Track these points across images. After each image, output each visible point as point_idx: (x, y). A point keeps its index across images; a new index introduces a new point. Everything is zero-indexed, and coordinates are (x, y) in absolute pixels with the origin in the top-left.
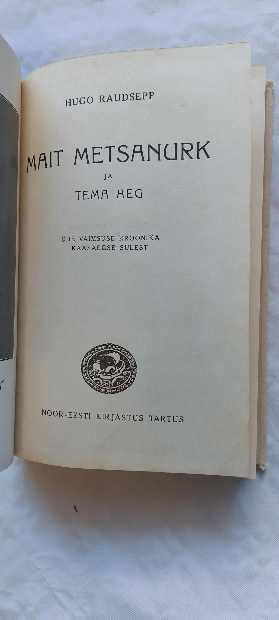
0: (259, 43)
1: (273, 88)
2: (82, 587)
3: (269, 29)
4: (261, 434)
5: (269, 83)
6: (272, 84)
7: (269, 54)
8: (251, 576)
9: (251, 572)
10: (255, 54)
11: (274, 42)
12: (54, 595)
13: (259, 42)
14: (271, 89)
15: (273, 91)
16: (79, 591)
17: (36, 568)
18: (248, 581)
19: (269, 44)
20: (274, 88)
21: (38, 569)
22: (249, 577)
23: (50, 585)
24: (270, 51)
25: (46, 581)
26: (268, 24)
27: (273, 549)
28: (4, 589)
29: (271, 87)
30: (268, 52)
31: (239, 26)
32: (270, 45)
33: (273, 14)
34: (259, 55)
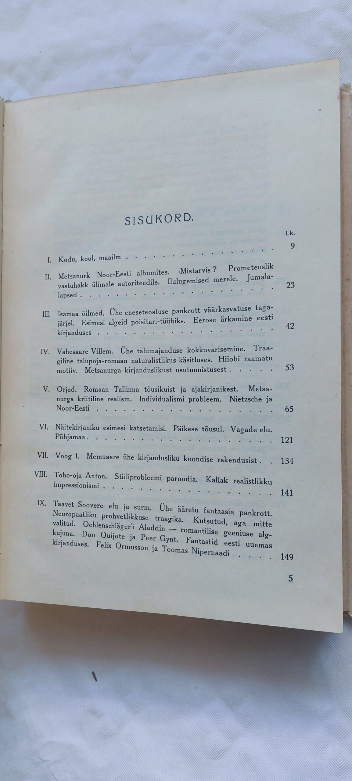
1: (351, 92)
3: (343, 13)
4: (349, 567)
5: (345, 85)
6: (349, 87)
7: (344, 47)
10: (326, 47)
13: (329, 31)
14: (349, 93)
15: (351, 95)
19: (344, 33)
21: (43, 760)
24: (345, 43)
26: (342, 6)
29: (349, 91)
30: (342, 44)
31: (302, 12)
34: (331, 49)
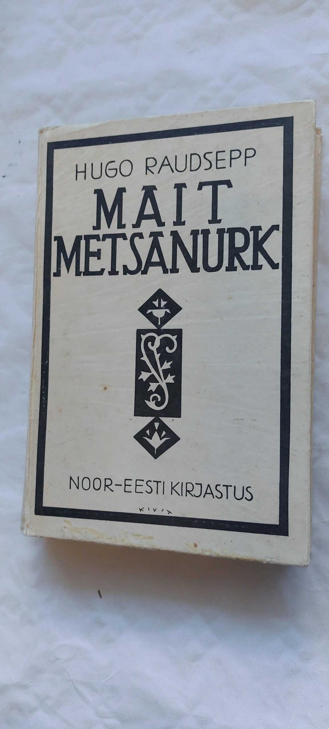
0: (307, 85)
1: (321, 134)
2: (106, 680)
3: (319, 70)
6: (321, 130)
8: (292, 672)
9: (292, 667)
11: (324, 84)
12: (75, 688)
14: (319, 136)
15: (321, 137)
16: (103, 684)
17: (56, 658)
18: (289, 677)
19: (318, 87)
20: (323, 135)
22: (290, 674)
23: (71, 677)
24: (319, 94)
25: (67, 672)
26: (318, 65)
27: (317, 643)
28: (20, 681)
29: (320, 134)
32: (320, 87)
33: (323, 54)
